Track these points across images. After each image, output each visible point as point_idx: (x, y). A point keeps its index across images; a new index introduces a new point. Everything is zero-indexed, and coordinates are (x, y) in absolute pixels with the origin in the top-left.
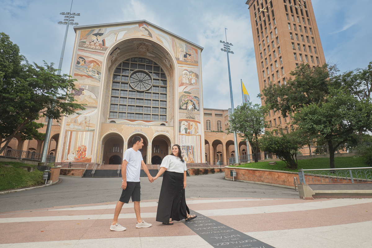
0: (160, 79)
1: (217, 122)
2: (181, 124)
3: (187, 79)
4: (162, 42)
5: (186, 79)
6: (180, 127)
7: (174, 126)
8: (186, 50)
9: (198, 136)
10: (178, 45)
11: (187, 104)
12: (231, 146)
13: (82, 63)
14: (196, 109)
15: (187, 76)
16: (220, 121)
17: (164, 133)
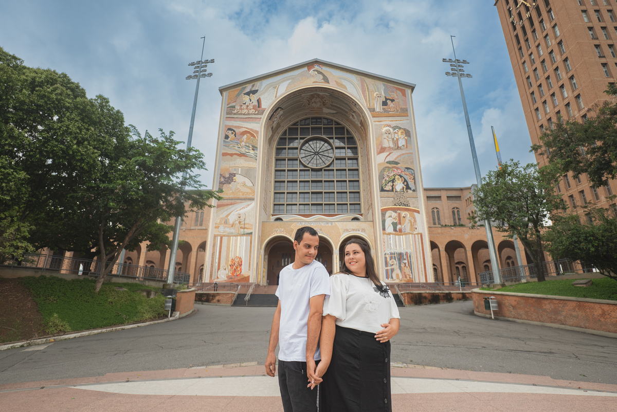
0: (346, 146)
1: (451, 211)
2: (385, 217)
3: (391, 139)
4: (345, 87)
5: (388, 140)
6: (384, 221)
7: (374, 221)
8: (384, 93)
9: (416, 236)
10: (371, 87)
11: (393, 182)
12: (482, 252)
13: (231, 136)
14: (410, 189)
15: (390, 135)
16: (457, 208)
17: (358, 232)
